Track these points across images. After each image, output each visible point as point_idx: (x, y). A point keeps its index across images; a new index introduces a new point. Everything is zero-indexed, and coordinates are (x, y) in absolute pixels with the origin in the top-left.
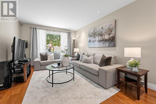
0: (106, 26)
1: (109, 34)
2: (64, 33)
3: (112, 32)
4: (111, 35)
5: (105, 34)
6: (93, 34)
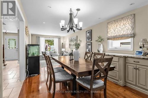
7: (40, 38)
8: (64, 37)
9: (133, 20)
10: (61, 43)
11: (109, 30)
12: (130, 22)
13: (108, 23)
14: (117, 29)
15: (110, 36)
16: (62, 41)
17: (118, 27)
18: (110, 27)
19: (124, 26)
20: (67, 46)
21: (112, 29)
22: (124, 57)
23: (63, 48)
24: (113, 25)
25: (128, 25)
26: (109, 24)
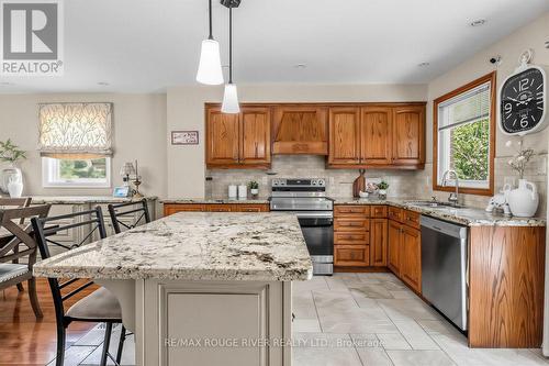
9: (109, 116)
11: (45, 128)
12: (103, 120)
13: (41, 105)
14: (70, 130)
15: (48, 144)
17: (73, 124)
18: (48, 117)
19: (88, 126)
21: (55, 126)
22: (86, 203)
24: (57, 115)
25: (98, 125)
26: (45, 108)
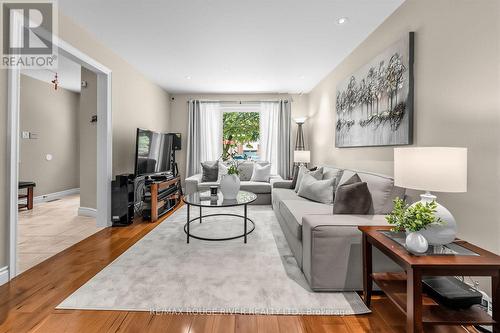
0: (382, 64)
1: (392, 95)
2: (268, 105)
3: (400, 86)
4: (397, 99)
5: (379, 97)
6: (348, 100)
7: (201, 105)
8: (306, 97)
10: (295, 127)
16: (297, 117)
20: (323, 136)
23: (300, 147)
